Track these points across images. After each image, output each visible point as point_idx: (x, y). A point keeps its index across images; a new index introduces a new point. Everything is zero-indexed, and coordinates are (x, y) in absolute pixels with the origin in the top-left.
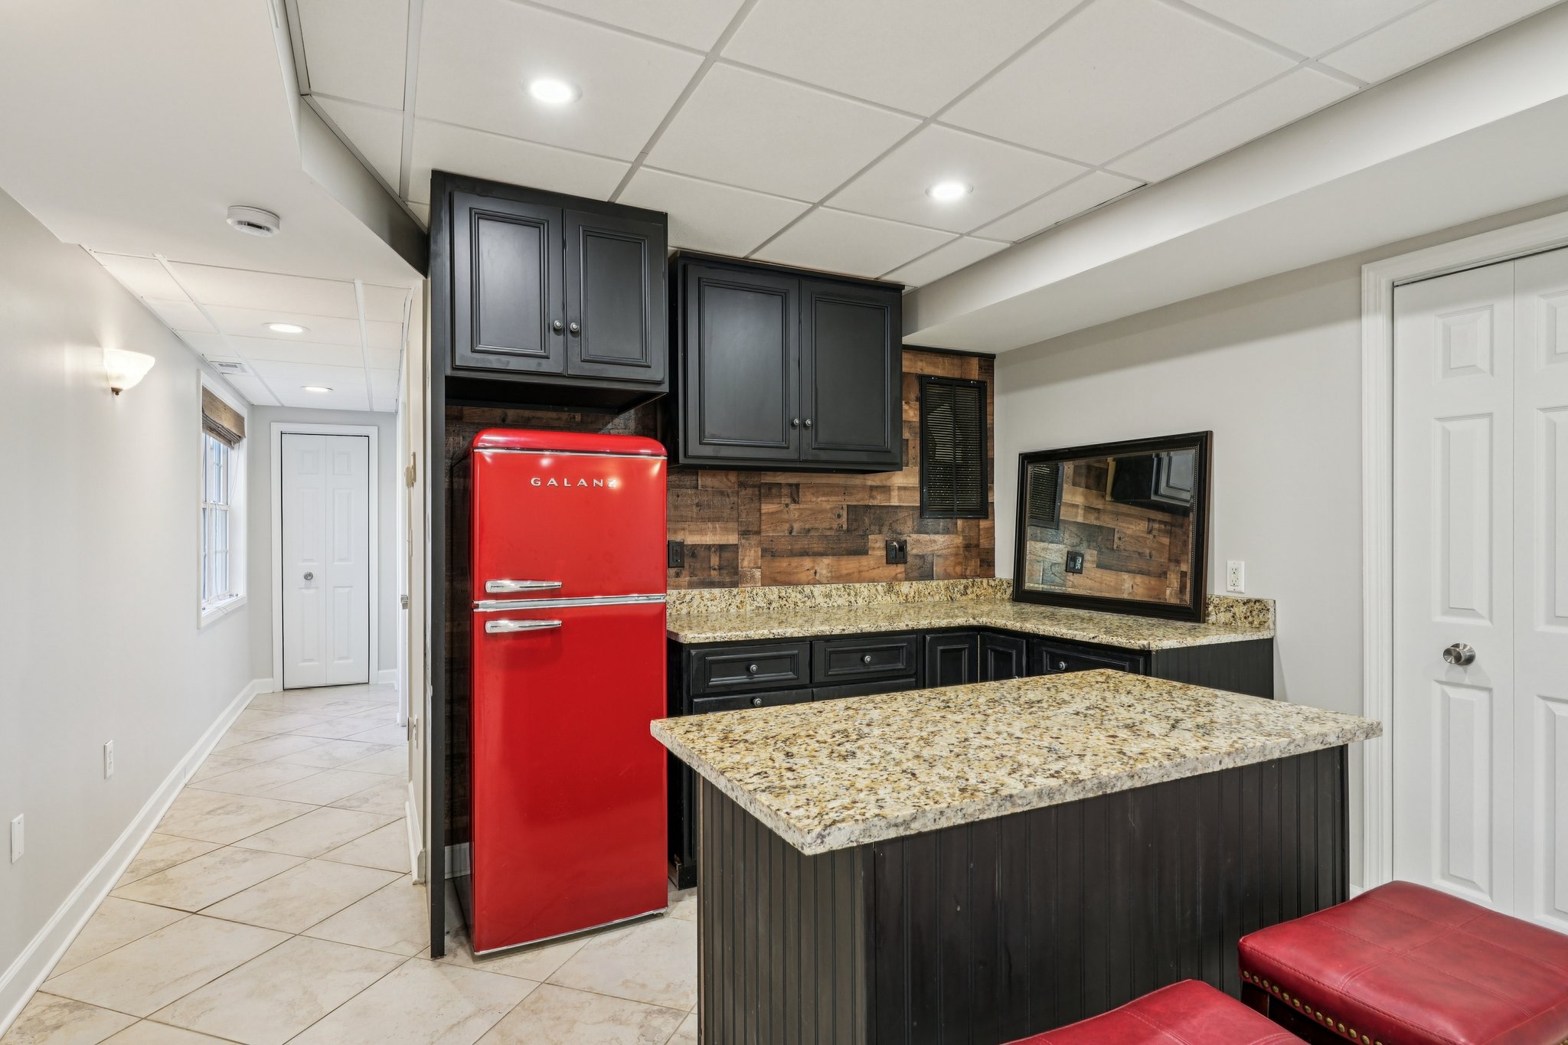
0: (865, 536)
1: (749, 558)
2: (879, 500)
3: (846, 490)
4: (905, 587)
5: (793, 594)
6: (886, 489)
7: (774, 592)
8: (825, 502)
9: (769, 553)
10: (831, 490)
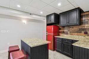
0: (81, 31)
1: (69, 32)
2: (83, 28)
3: (79, 27)
4: (87, 37)
5: (72, 36)
6: (84, 27)
7: (70, 35)
8: (76, 28)
9: (70, 32)
10: (77, 27)
